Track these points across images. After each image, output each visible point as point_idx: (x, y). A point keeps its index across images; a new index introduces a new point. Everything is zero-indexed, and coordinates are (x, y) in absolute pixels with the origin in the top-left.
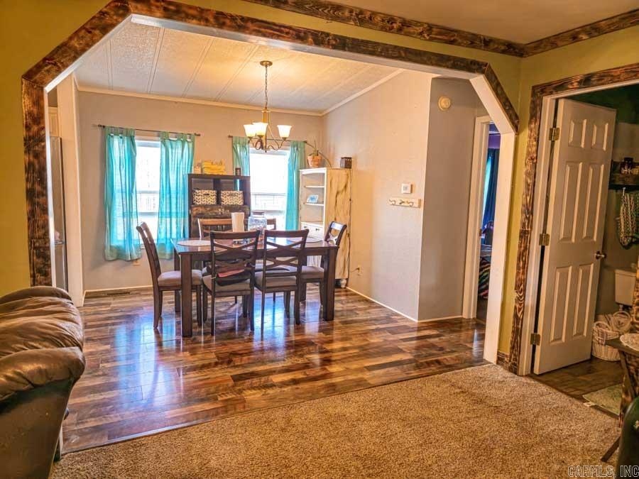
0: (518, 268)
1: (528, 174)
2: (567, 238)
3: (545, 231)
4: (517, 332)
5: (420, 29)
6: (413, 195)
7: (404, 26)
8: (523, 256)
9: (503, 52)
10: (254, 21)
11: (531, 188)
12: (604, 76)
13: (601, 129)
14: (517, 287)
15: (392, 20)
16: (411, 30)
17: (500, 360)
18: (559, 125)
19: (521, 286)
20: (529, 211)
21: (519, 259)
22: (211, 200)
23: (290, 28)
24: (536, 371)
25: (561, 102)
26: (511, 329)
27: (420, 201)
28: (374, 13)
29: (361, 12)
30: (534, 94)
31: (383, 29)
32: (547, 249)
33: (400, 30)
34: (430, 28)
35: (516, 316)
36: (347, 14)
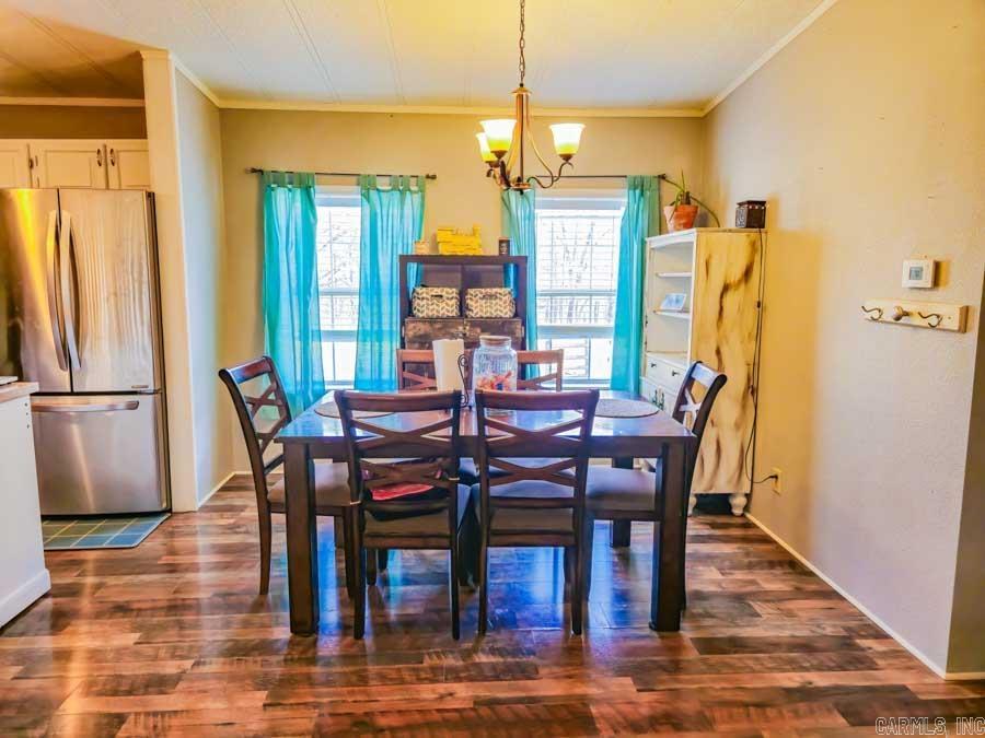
6: (941, 292)
22: (448, 308)
27: (966, 311)
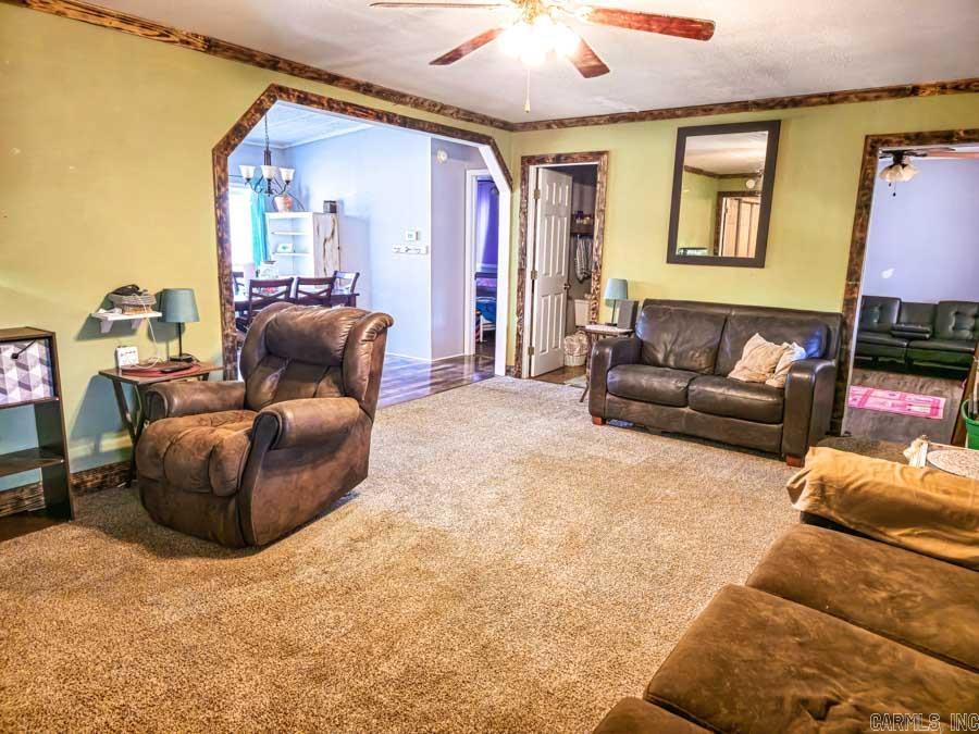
0: (518, 297)
1: (521, 225)
2: (547, 274)
3: (534, 268)
4: (519, 347)
5: (451, 112)
6: (418, 242)
7: (441, 109)
8: (521, 288)
9: (501, 128)
10: (351, 105)
11: (523, 235)
12: (568, 157)
13: (564, 189)
14: (518, 312)
15: (435, 105)
16: (446, 112)
17: (508, 372)
18: (540, 188)
19: (520, 312)
20: (523, 252)
21: (518, 291)
23: (372, 110)
24: (533, 375)
25: (540, 170)
26: (515, 345)
27: (427, 248)
28: (426, 100)
29: (417, 99)
30: (523, 163)
31: (429, 110)
32: (536, 281)
33: (438, 112)
34: (458, 110)
35: (518, 334)
36: (408, 100)
